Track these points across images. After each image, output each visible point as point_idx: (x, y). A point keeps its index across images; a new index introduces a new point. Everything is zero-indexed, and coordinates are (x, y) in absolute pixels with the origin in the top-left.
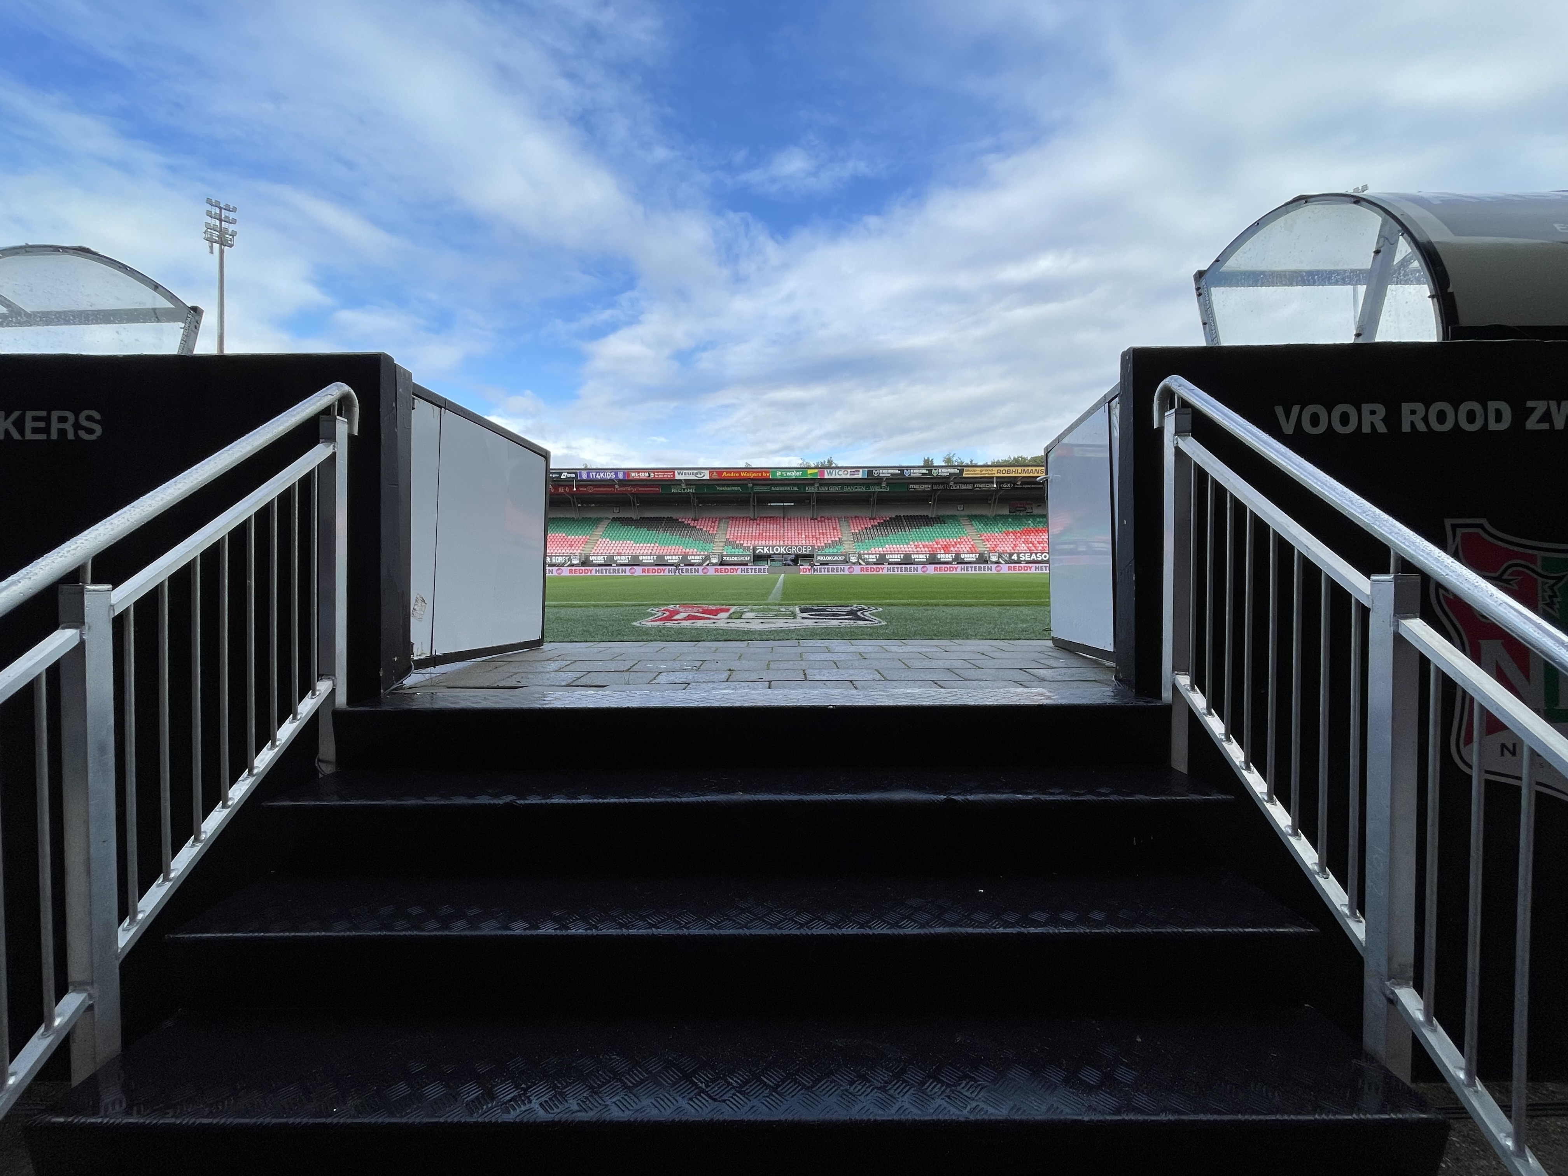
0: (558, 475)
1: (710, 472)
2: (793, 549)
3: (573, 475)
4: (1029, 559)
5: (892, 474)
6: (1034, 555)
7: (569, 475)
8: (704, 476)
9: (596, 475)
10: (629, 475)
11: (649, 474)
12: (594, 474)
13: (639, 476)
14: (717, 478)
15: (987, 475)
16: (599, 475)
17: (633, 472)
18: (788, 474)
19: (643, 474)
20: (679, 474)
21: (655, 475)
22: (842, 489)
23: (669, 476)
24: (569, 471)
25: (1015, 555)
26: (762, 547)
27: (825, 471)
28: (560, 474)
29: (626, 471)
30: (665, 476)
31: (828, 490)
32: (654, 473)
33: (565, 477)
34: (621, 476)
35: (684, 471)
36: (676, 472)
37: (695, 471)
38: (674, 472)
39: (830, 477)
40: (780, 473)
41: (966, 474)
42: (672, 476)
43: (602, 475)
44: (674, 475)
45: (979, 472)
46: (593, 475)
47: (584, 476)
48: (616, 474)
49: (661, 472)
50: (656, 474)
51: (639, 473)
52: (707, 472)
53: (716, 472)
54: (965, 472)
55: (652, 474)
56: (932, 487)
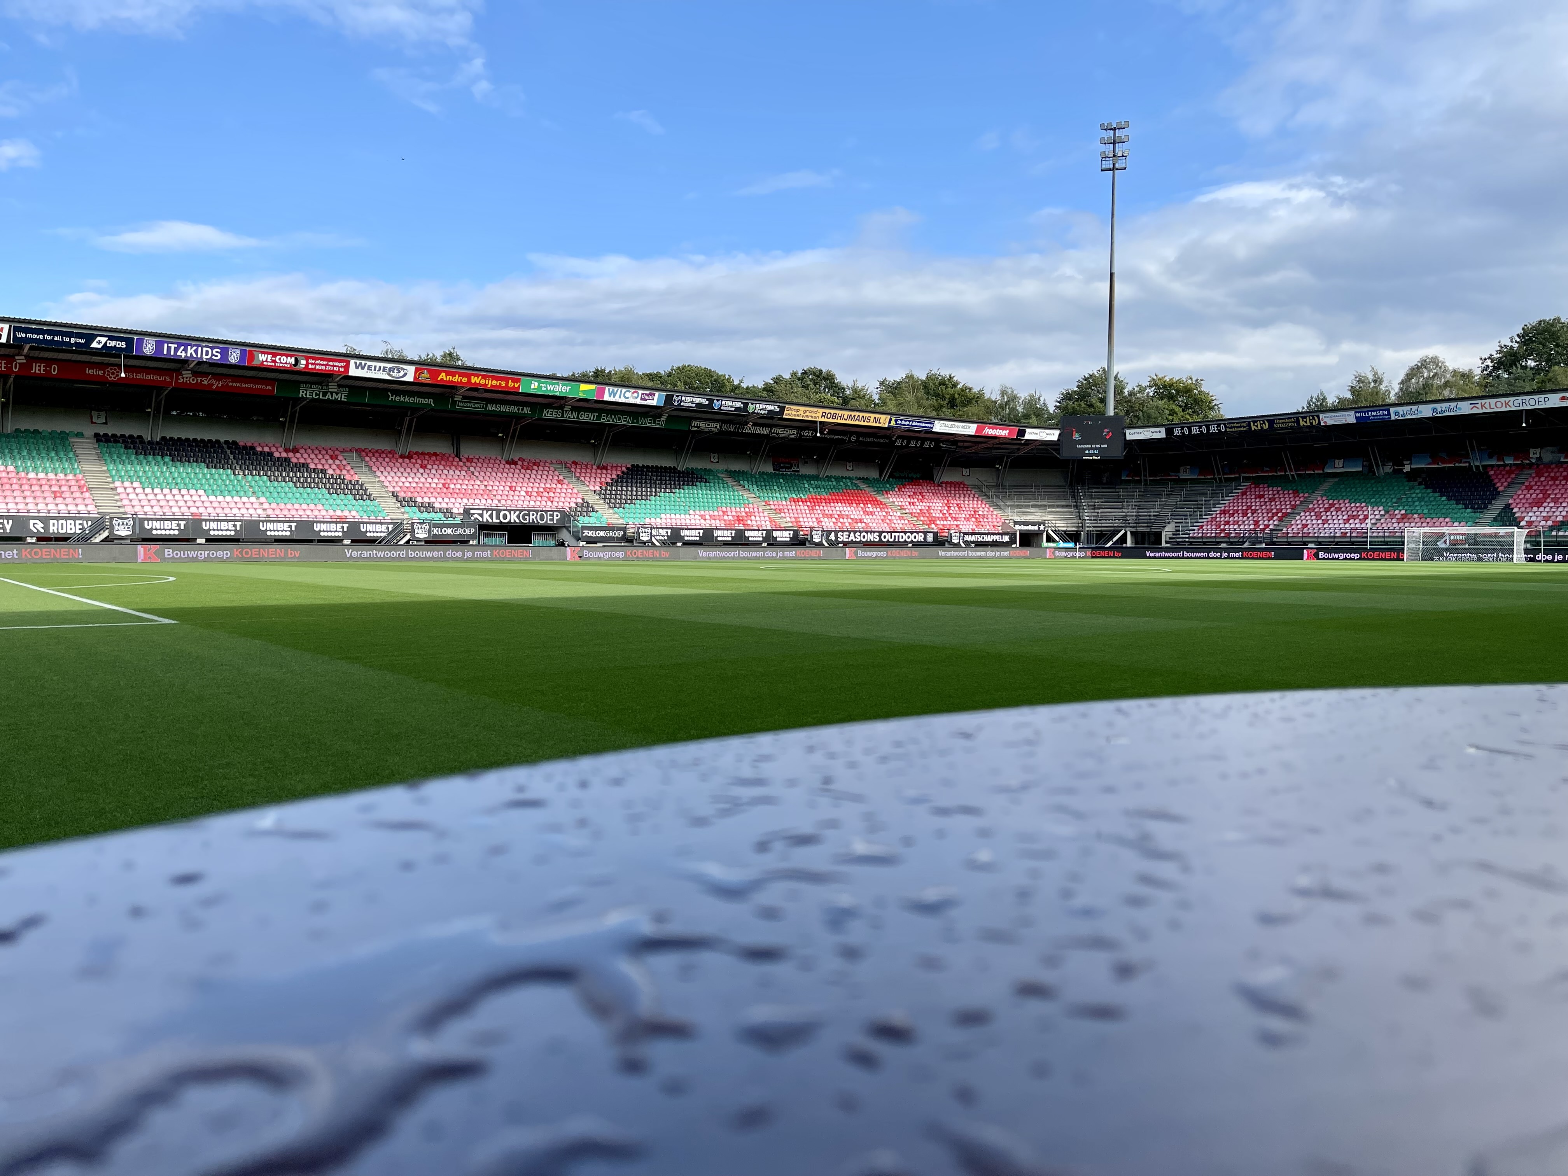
0: (83, 341)
1: (417, 370)
2: (531, 517)
3: (123, 345)
4: (847, 540)
5: (698, 405)
6: (852, 534)
7: (112, 344)
8: (405, 375)
9: (176, 350)
10: (252, 357)
11: (297, 361)
12: (173, 346)
13: (274, 361)
14: (428, 381)
15: (810, 419)
16: (185, 350)
17: (263, 353)
18: (550, 388)
19: (284, 359)
20: (357, 368)
21: (307, 364)
22: (599, 418)
23: (336, 369)
24: (112, 333)
25: (833, 534)
26: (480, 512)
27: (607, 388)
28: (91, 338)
29: (248, 349)
30: (328, 368)
31: (578, 418)
32: (307, 359)
33: (100, 346)
34: (234, 357)
35: (369, 363)
36: (352, 362)
37: (389, 365)
38: (348, 363)
39: (612, 399)
40: (537, 384)
41: (787, 414)
42: (342, 370)
43: (190, 351)
44: (347, 368)
45: (802, 413)
46: (169, 348)
47: (149, 348)
48: (224, 353)
49: (322, 359)
50: (310, 361)
51: (274, 355)
52: (411, 370)
53: (429, 371)
54: (786, 412)
55: (304, 362)
56: (721, 427)
